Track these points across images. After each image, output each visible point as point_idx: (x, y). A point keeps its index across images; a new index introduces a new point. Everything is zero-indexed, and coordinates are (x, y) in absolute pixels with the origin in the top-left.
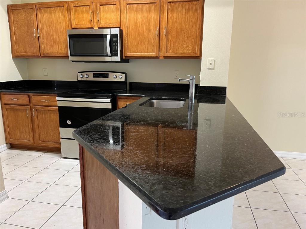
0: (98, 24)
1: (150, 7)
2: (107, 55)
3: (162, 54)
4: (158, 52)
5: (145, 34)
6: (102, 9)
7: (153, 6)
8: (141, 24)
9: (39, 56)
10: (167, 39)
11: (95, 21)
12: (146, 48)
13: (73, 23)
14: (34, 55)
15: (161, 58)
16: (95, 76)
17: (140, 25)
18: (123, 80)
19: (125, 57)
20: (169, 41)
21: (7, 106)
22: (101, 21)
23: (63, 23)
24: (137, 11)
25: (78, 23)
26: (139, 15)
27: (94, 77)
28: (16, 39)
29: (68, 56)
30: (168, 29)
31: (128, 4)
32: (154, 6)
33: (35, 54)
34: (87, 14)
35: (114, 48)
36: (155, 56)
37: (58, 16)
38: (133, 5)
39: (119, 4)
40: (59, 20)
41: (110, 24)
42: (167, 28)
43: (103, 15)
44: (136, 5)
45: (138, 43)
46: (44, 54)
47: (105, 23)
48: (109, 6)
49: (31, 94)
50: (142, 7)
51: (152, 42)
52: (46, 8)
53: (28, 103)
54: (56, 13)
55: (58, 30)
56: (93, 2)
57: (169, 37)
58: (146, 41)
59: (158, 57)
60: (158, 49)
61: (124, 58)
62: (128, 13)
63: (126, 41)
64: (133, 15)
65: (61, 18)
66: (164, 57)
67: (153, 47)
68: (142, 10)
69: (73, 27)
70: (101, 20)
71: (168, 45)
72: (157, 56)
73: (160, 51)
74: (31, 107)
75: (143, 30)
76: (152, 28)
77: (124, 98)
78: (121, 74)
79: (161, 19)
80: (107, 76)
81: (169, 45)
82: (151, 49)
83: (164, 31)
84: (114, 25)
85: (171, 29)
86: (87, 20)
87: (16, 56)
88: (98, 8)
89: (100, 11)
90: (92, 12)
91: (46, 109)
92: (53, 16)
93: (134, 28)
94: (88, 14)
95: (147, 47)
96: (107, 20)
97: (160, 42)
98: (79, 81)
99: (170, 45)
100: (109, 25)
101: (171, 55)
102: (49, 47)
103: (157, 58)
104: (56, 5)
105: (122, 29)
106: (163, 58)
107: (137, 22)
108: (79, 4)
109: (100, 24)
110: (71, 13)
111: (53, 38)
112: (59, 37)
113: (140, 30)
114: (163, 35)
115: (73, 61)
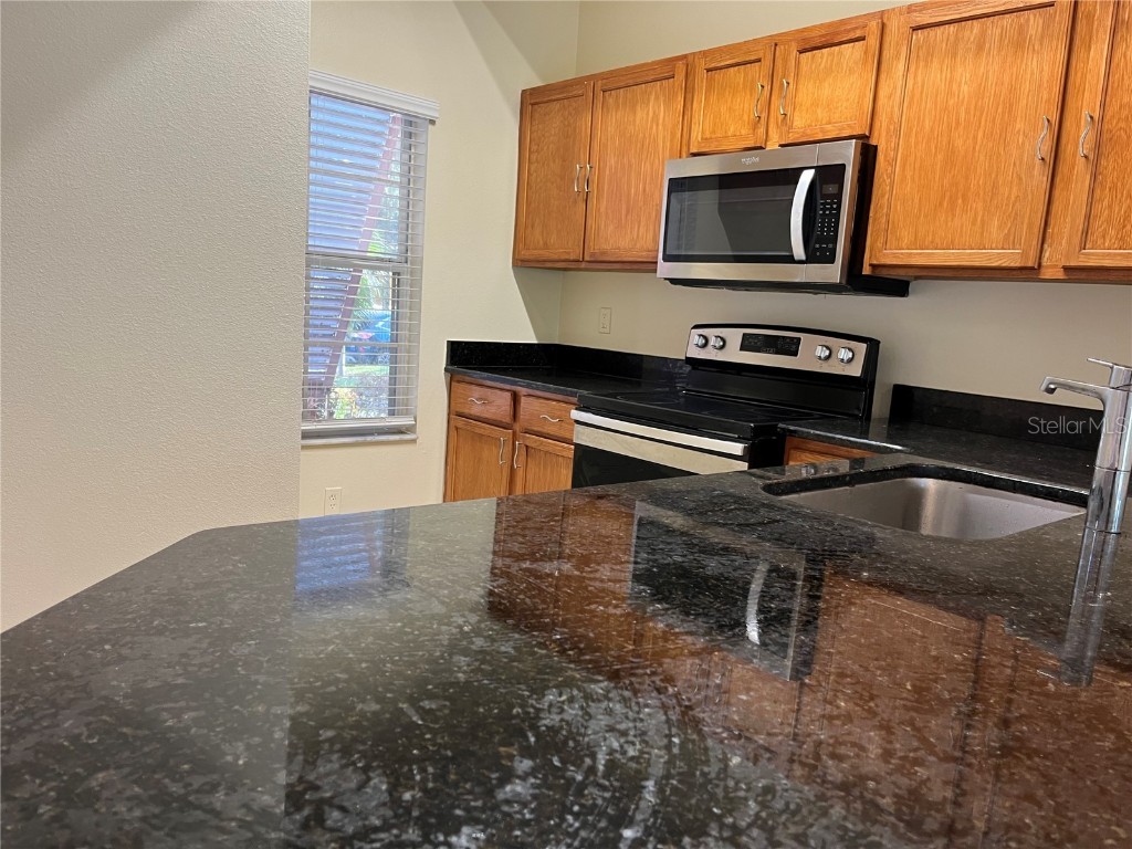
0: (785, 129)
1: (1022, 30)
2: (790, 259)
3: (1055, 258)
4: (1035, 242)
5: (982, 158)
6: (804, 68)
7: (1034, 22)
8: (967, 112)
9: (578, 261)
10: (1094, 177)
11: (772, 120)
12: (974, 223)
13: (696, 135)
14: (567, 257)
15: (1047, 274)
16: (747, 344)
17: (963, 116)
18: (856, 370)
19: (873, 266)
20: (1103, 190)
21: (460, 422)
22: (796, 118)
23: (664, 137)
24: (954, 55)
25: (714, 132)
26: (960, 70)
27: (743, 348)
28: (528, 204)
29: (656, 263)
30: (1106, 127)
31: (915, 29)
32: (1041, 22)
33: (569, 253)
34: (748, 93)
35: (823, 227)
36: (1018, 265)
37: (654, 113)
38: (939, 30)
39: (877, 33)
40: (654, 127)
41: (829, 127)
42: (1099, 123)
43: (806, 92)
44: (952, 28)
45: (941, 204)
46: (593, 254)
47: (809, 122)
48: (837, 48)
49: (522, 391)
50: (983, 33)
51: (1009, 197)
52: (622, 90)
53: (508, 420)
54: (649, 102)
55: (648, 164)
56: (776, 45)
57: (1108, 164)
58: (978, 194)
59: (1032, 268)
60: (1036, 230)
61: (866, 270)
62: (912, 69)
63: (883, 196)
64: (933, 76)
65: (661, 121)
66: (1066, 269)
67: (1015, 219)
68: (980, 47)
69: (694, 150)
70: (796, 114)
71: (1097, 208)
72: (1030, 264)
73: (1048, 241)
74: (514, 433)
75: (975, 138)
76: (1018, 126)
77: (818, 448)
78: (853, 344)
79: (1075, 78)
80: (790, 348)
81: (1101, 208)
82: (1000, 227)
83: (1081, 138)
84: (842, 129)
85: (1123, 125)
86: (746, 118)
87: (522, 261)
88: (792, 63)
89: (797, 75)
90: (765, 84)
91: (550, 449)
92: (640, 114)
93: (932, 130)
94: (751, 95)
95: (983, 221)
96: (819, 111)
97: (1057, 193)
98: (689, 360)
99: (1110, 207)
100: (823, 131)
101: (1107, 263)
102: (611, 228)
103: (1028, 273)
104: (652, 72)
105: (873, 142)
106: (1061, 275)
107: (951, 102)
108: (726, 60)
109: (791, 127)
110: (696, 97)
111: (629, 194)
112: (644, 190)
113: (959, 143)
114: (1074, 155)
115: (674, 281)
